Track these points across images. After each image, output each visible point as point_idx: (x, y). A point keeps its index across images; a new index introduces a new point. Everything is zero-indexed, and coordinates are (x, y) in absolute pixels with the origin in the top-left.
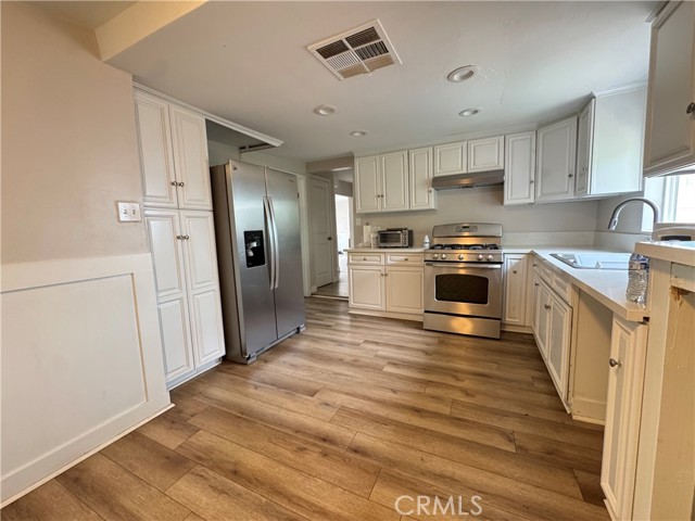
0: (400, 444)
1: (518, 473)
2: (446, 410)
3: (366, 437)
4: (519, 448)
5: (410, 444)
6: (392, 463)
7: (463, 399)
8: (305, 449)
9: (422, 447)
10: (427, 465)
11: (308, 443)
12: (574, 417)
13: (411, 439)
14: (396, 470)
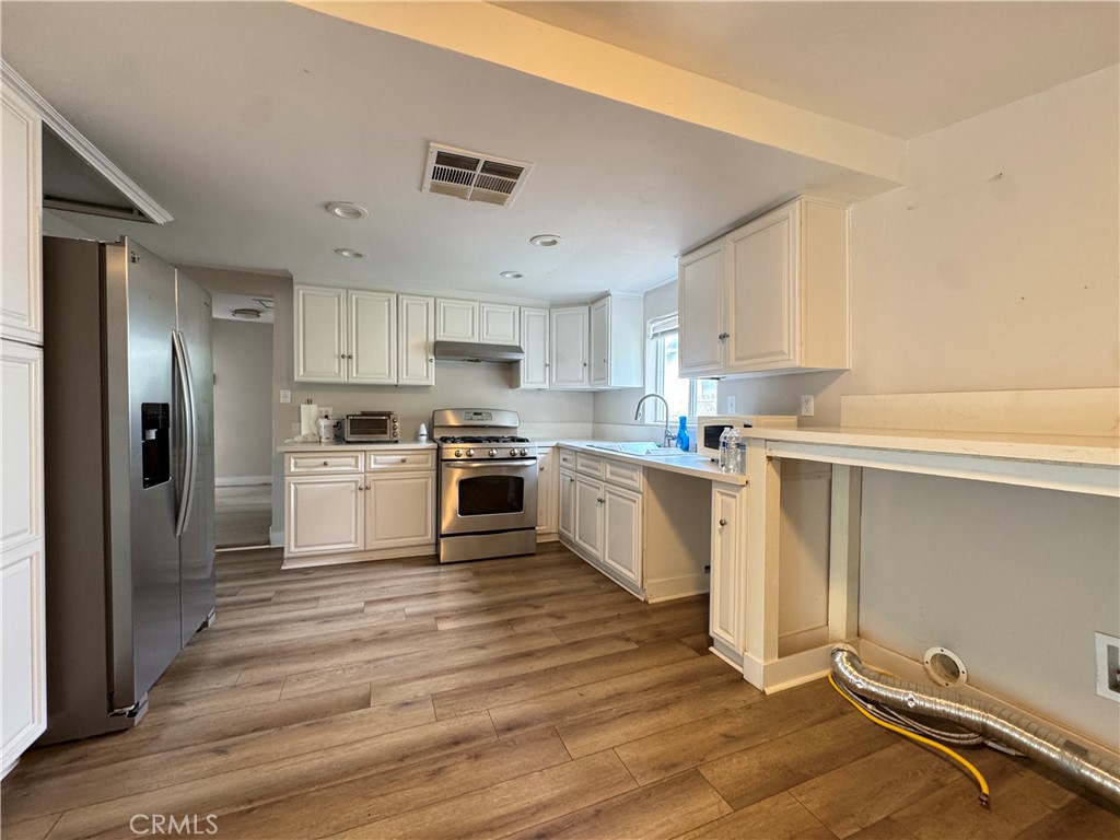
0: (547, 694)
1: (655, 660)
2: (555, 641)
3: (504, 709)
4: (638, 642)
5: (556, 688)
6: (558, 715)
7: (559, 624)
8: (440, 769)
9: (568, 684)
10: (590, 696)
11: (435, 761)
12: (650, 602)
13: (553, 684)
14: (568, 718)
